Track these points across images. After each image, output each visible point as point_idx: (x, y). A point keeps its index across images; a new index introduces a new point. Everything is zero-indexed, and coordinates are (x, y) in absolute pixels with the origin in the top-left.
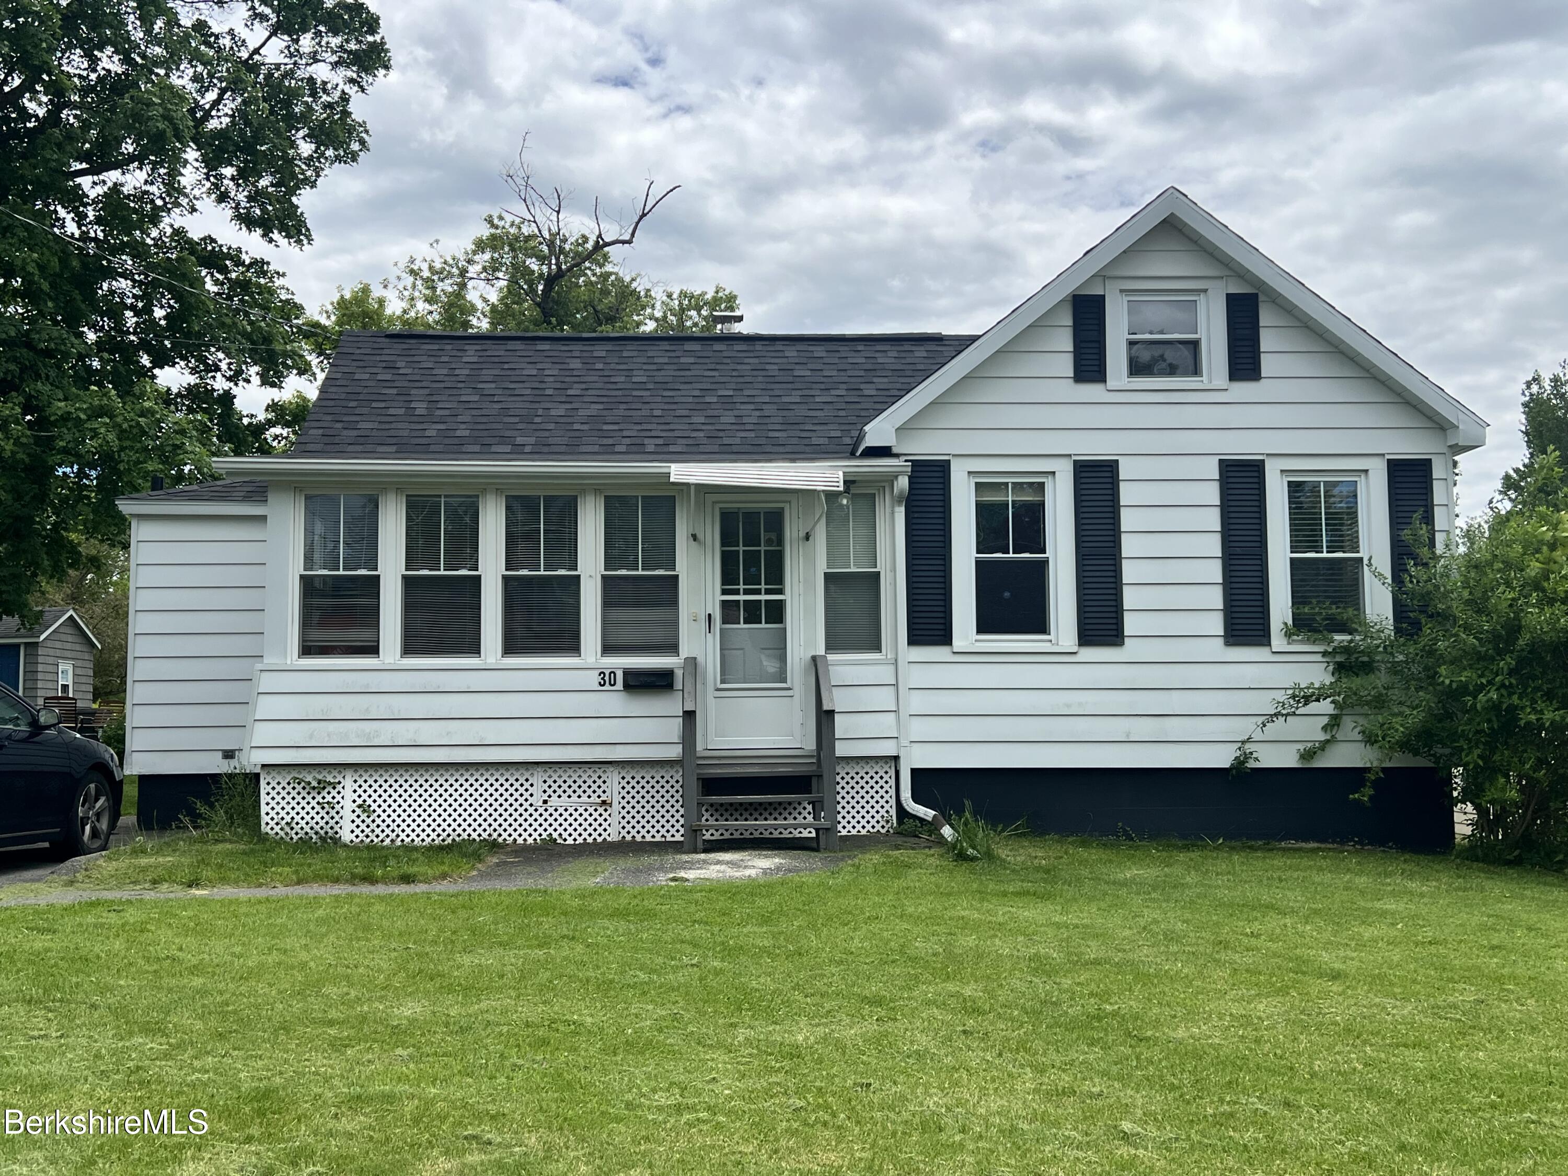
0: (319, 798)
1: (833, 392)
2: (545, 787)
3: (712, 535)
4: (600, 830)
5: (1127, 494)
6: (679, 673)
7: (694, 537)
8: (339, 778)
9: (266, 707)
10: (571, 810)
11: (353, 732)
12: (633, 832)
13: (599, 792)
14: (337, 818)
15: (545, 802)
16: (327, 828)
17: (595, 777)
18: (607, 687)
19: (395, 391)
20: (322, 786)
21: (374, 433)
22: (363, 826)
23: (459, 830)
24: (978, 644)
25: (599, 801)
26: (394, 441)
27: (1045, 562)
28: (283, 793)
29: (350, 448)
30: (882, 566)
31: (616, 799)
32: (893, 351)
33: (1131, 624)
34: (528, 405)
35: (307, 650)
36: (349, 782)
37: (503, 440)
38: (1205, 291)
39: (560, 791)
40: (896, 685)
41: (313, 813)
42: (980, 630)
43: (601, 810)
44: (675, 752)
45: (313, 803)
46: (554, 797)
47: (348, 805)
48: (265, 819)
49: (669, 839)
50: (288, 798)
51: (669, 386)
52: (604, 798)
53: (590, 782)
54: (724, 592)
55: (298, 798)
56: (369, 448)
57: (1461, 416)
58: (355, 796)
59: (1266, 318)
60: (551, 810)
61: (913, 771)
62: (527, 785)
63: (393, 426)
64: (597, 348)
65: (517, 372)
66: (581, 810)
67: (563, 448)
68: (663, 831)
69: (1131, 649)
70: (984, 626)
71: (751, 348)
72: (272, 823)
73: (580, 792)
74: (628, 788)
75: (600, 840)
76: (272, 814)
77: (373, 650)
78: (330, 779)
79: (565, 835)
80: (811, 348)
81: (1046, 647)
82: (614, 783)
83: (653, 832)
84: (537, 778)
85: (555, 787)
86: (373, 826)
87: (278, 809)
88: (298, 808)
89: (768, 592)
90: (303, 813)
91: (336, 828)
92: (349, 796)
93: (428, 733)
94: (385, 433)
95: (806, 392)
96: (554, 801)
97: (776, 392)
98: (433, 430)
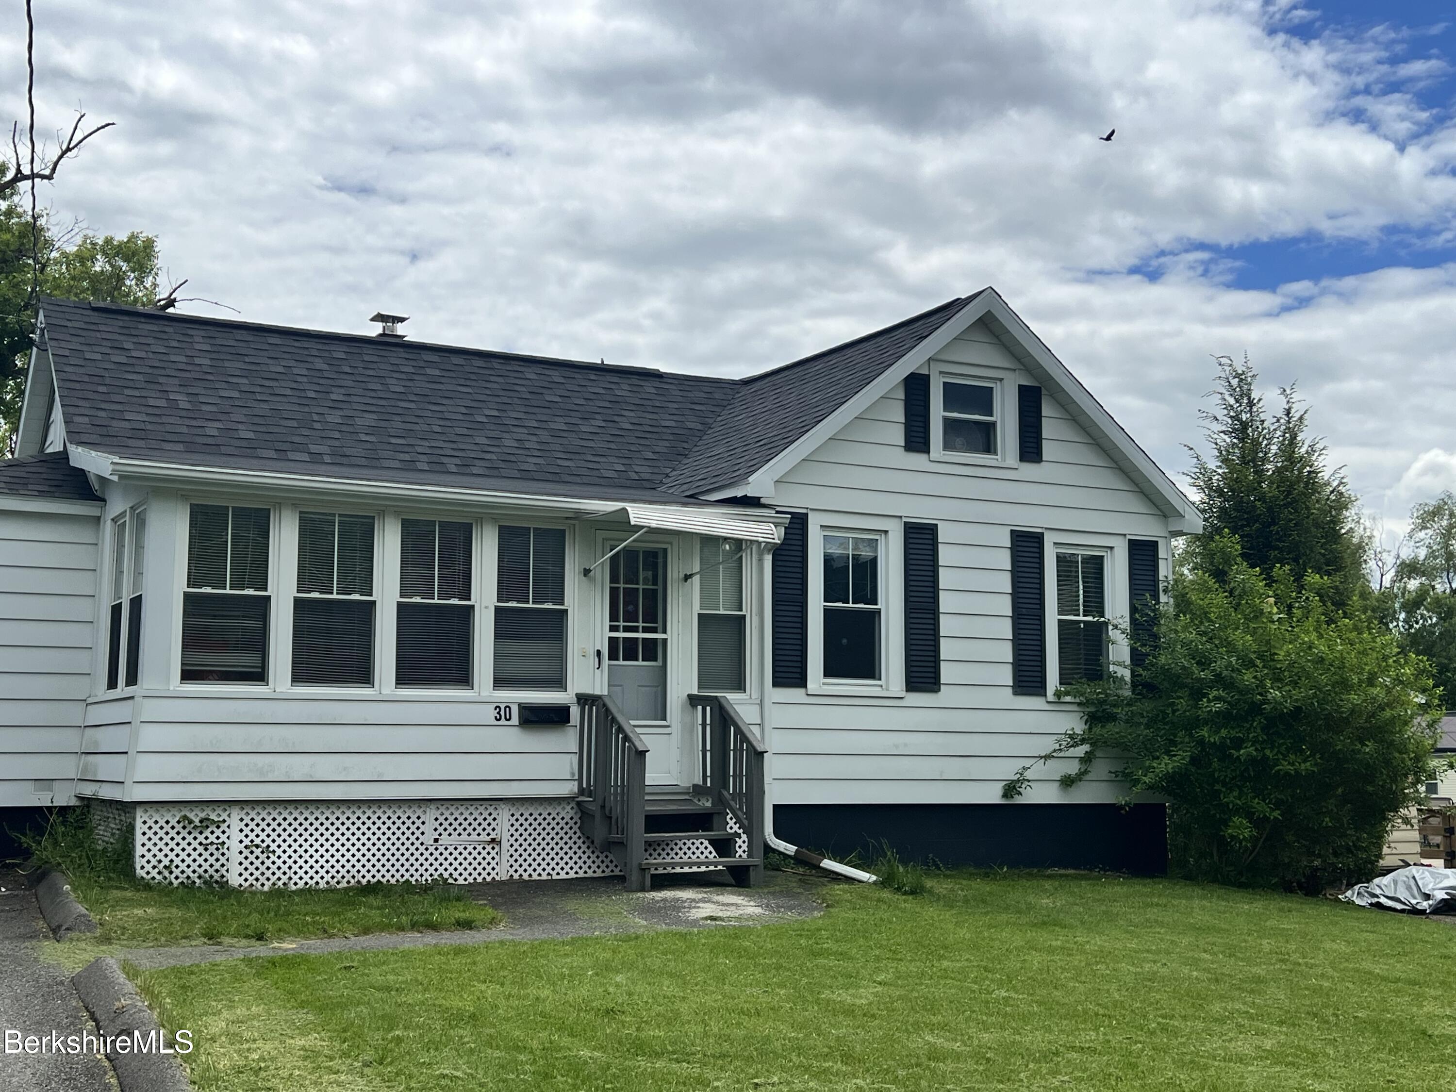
0: (201, 838)
1: (593, 422)
2: (437, 824)
3: (603, 573)
4: (489, 869)
5: (945, 555)
6: (575, 712)
7: (586, 572)
8: (224, 816)
9: (149, 737)
10: (461, 849)
11: (246, 766)
12: (521, 871)
13: (489, 830)
14: (223, 860)
15: (436, 840)
16: (211, 871)
17: (485, 814)
18: (503, 722)
19: (140, 377)
20: (206, 823)
21: (149, 427)
22: (252, 869)
24: (825, 687)
25: (488, 839)
27: (879, 612)
28: (161, 833)
29: (131, 442)
30: (748, 610)
31: (506, 836)
32: (624, 383)
33: (947, 673)
34: (297, 408)
35: (188, 675)
36: (234, 819)
38: (1001, 380)
39: (450, 829)
40: (763, 726)
41: (195, 855)
42: (827, 674)
43: (489, 848)
44: (569, 789)
45: (195, 844)
46: (445, 834)
47: (234, 846)
48: (139, 862)
49: (555, 877)
50: (167, 839)
51: (432, 400)
52: (493, 835)
53: (480, 819)
54: (613, 629)
55: (178, 839)
56: (154, 444)
57: (1186, 507)
58: (242, 836)
59: (1047, 410)
60: (441, 849)
61: (776, 807)
63: (164, 419)
64: (332, 348)
65: (264, 368)
66: (470, 848)
67: (363, 462)
68: (548, 870)
69: (945, 696)
70: (830, 671)
71: (489, 365)
72: (148, 867)
73: (470, 829)
74: (517, 825)
75: (489, 879)
76: (149, 856)
77: (259, 676)
78: (213, 817)
79: (456, 875)
80: (547, 372)
81: (877, 692)
82: (503, 820)
83: (539, 870)
84: (430, 815)
85: (446, 824)
86: (263, 868)
87: (155, 850)
88: (178, 850)
89: (646, 630)
90: (183, 855)
91: (223, 871)
92: (236, 836)
93: (325, 767)
94: (160, 428)
95: (568, 420)
96: (445, 839)
97: (539, 417)
98: (212, 428)
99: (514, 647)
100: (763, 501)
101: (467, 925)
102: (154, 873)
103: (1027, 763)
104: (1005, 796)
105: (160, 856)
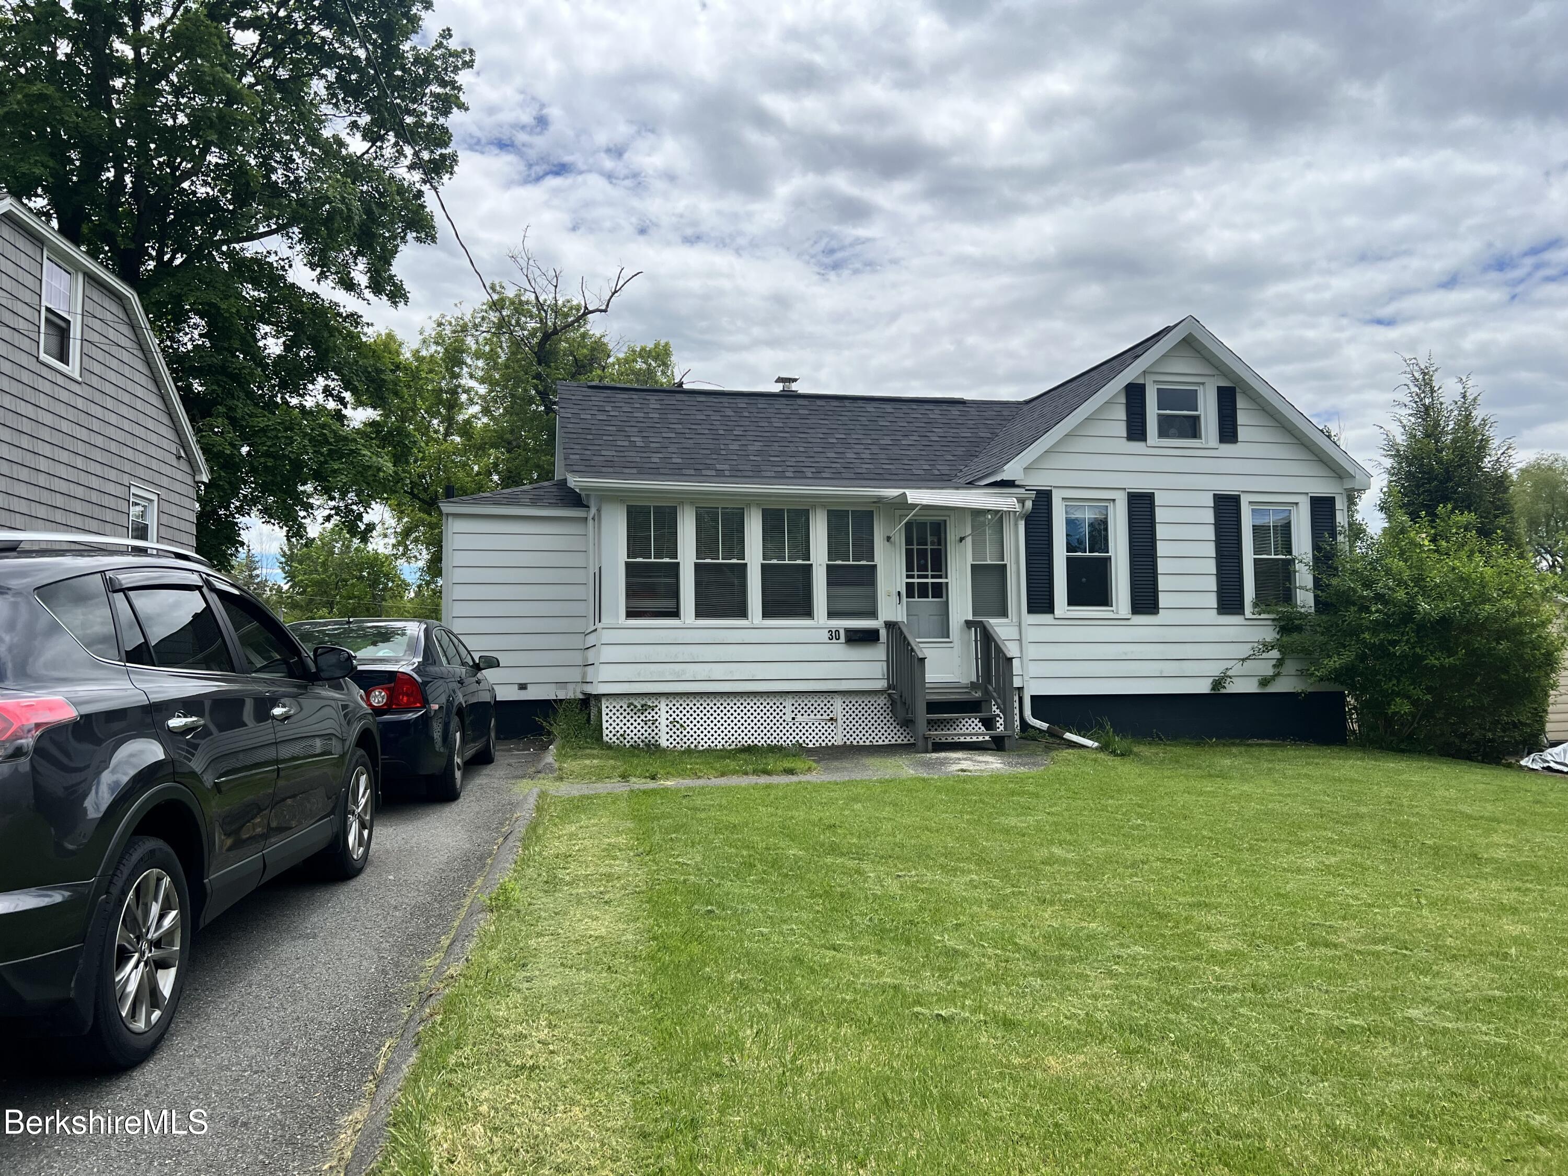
0: (642, 717)
1: (911, 438)
2: (793, 708)
3: (900, 538)
4: (829, 738)
5: (1161, 515)
6: (883, 633)
7: (889, 539)
8: (656, 703)
9: (607, 654)
10: (810, 724)
11: (668, 672)
12: (851, 739)
13: (828, 712)
14: (656, 731)
15: (793, 719)
16: (650, 738)
17: (826, 702)
18: (834, 641)
19: (614, 428)
20: (645, 708)
21: (616, 459)
22: (675, 736)
23: (740, 738)
24: (1069, 613)
25: (828, 718)
26: (633, 465)
27: (1110, 558)
28: (618, 714)
29: (604, 469)
30: (1010, 560)
31: (840, 716)
33: (1163, 600)
34: (711, 441)
35: (630, 614)
36: (663, 706)
38: (1203, 384)
39: (802, 711)
40: (1020, 640)
41: (639, 727)
42: (1069, 604)
43: (829, 724)
44: (881, 685)
45: (639, 721)
46: (799, 715)
47: (664, 722)
48: (605, 732)
49: (875, 743)
50: (621, 717)
51: (801, 430)
52: (831, 716)
53: (822, 705)
54: (908, 577)
55: (628, 717)
56: (618, 470)
57: (1357, 470)
58: (668, 716)
59: (1241, 402)
60: (797, 724)
61: (1032, 696)
62: (781, 707)
63: (626, 454)
64: (738, 401)
65: (693, 417)
66: (816, 724)
67: (750, 474)
68: (870, 738)
69: (1163, 616)
70: (1073, 601)
71: (842, 404)
72: (611, 735)
73: (815, 712)
74: (847, 709)
75: (830, 744)
76: (611, 728)
77: (675, 613)
78: (650, 703)
79: (807, 741)
80: (882, 406)
81: (1111, 615)
82: (838, 706)
83: (864, 739)
84: (788, 702)
85: (799, 708)
86: (681, 736)
87: (614, 725)
88: (628, 724)
89: (933, 577)
90: (632, 728)
91: (657, 737)
92: (664, 715)
93: (718, 671)
94: (623, 459)
95: (893, 437)
96: (799, 718)
97: (873, 437)
98: (656, 458)
99: (840, 591)
100: (1017, 483)
101: (790, 772)
102: (614, 739)
103: (1229, 664)
104: (1213, 689)
105: (618, 728)
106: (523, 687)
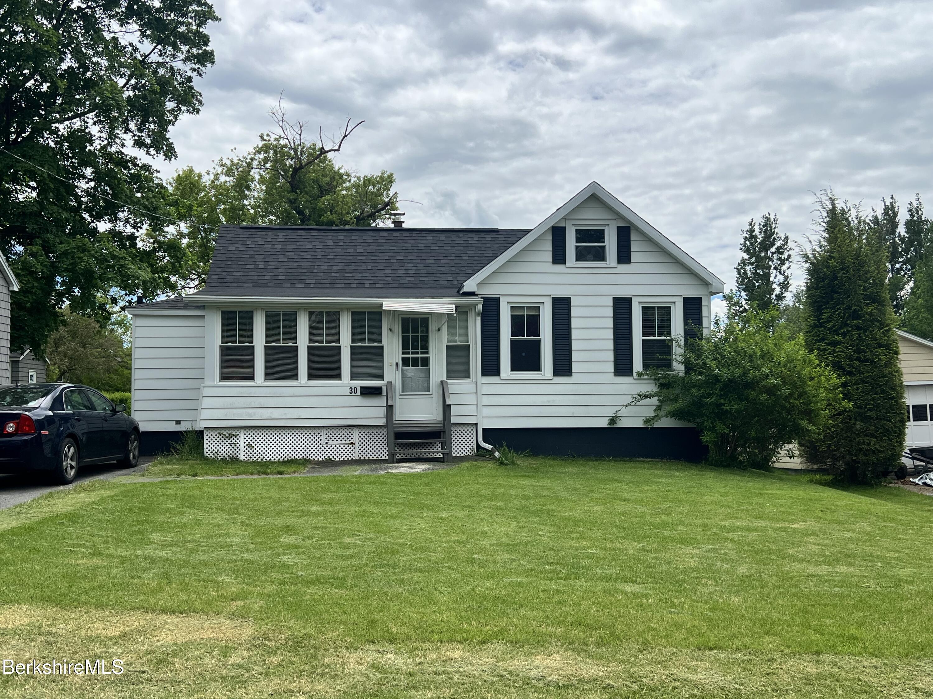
0: (229, 441)
1: (449, 258)
2: (327, 436)
3: (398, 329)
4: (350, 455)
5: (574, 312)
6: (384, 389)
7: (391, 330)
8: (238, 433)
9: (206, 402)
10: (338, 446)
11: (245, 414)
12: (364, 456)
13: (350, 438)
14: (237, 450)
15: (327, 443)
16: (233, 454)
17: (348, 432)
18: (353, 394)
19: (248, 256)
20: (231, 436)
21: (241, 277)
22: (249, 453)
23: (290, 455)
24: (511, 375)
25: (350, 442)
26: (251, 281)
27: (540, 340)
28: (214, 439)
30: (470, 343)
31: (357, 441)
32: (476, 237)
33: (575, 367)
34: (310, 264)
35: (223, 378)
36: (242, 434)
37: (301, 281)
38: (608, 225)
39: (333, 438)
40: (476, 393)
41: (227, 448)
42: (512, 370)
43: (350, 446)
44: (383, 422)
45: (227, 444)
47: (242, 444)
48: (206, 450)
50: (216, 442)
51: (374, 254)
52: (352, 441)
53: (346, 434)
54: (403, 353)
55: (220, 441)
56: (240, 285)
58: (245, 441)
59: (634, 237)
60: (329, 446)
61: (484, 429)
62: (319, 436)
63: (250, 274)
64: (340, 234)
65: (303, 247)
66: (342, 446)
68: (377, 455)
69: (575, 378)
70: (514, 367)
72: (209, 452)
73: (341, 438)
74: (362, 437)
75: (350, 459)
76: (209, 448)
77: (251, 378)
78: (234, 433)
79: (335, 457)
80: (439, 235)
81: (540, 377)
82: (356, 435)
83: (373, 455)
84: (323, 432)
85: (331, 436)
86: (253, 453)
87: (211, 446)
88: (220, 446)
89: (422, 353)
90: (222, 448)
91: (237, 454)
92: (243, 440)
93: (276, 413)
94: (246, 277)
95: (436, 258)
96: (330, 442)
97: (423, 258)
98: (268, 276)
99: (359, 362)
102: (211, 454)
103: (618, 408)
104: (610, 424)
105: (214, 448)
106: (178, 422)
